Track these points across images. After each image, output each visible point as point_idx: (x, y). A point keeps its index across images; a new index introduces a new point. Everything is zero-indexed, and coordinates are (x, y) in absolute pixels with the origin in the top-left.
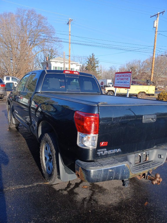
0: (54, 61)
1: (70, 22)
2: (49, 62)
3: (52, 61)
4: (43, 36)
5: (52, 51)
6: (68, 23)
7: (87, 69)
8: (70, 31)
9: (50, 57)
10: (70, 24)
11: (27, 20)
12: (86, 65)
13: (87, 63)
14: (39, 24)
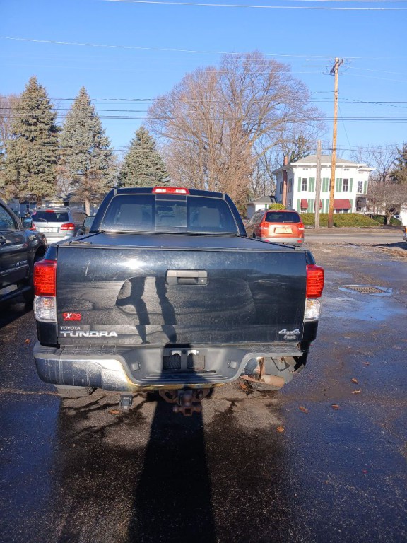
0: (300, 166)
1: (337, 67)
2: (288, 169)
3: (295, 166)
4: (279, 108)
5: (301, 142)
6: (333, 71)
7: (395, 179)
8: (336, 88)
9: (297, 155)
10: (336, 71)
11: (243, 77)
12: (392, 168)
13: (397, 162)
14: (271, 81)
